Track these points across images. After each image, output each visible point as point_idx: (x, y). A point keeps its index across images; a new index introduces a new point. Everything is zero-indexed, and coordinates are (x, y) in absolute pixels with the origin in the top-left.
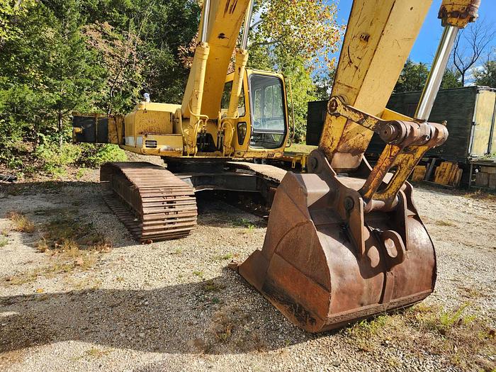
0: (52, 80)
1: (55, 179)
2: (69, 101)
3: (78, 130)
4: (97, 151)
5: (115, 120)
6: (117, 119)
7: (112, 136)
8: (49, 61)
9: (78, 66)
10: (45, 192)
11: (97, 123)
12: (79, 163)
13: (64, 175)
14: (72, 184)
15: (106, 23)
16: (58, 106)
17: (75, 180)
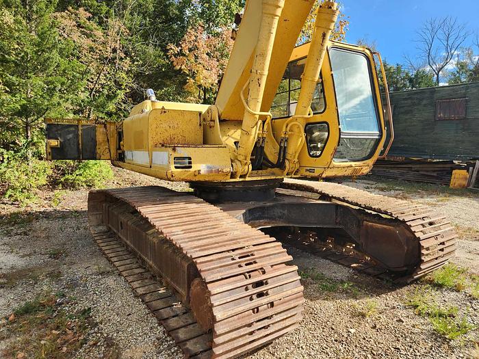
0: (14, 78)
1: (22, 209)
2: (36, 105)
3: (54, 143)
4: (77, 168)
5: (105, 127)
6: (108, 126)
7: (101, 149)
8: (9, 54)
9: (48, 58)
10: (8, 234)
11: (80, 132)
12: (53, 184)
13: (35, 203)
14: (46, 215)
15: (81, 9)
16: (24, 112)
17: (50, 209)
